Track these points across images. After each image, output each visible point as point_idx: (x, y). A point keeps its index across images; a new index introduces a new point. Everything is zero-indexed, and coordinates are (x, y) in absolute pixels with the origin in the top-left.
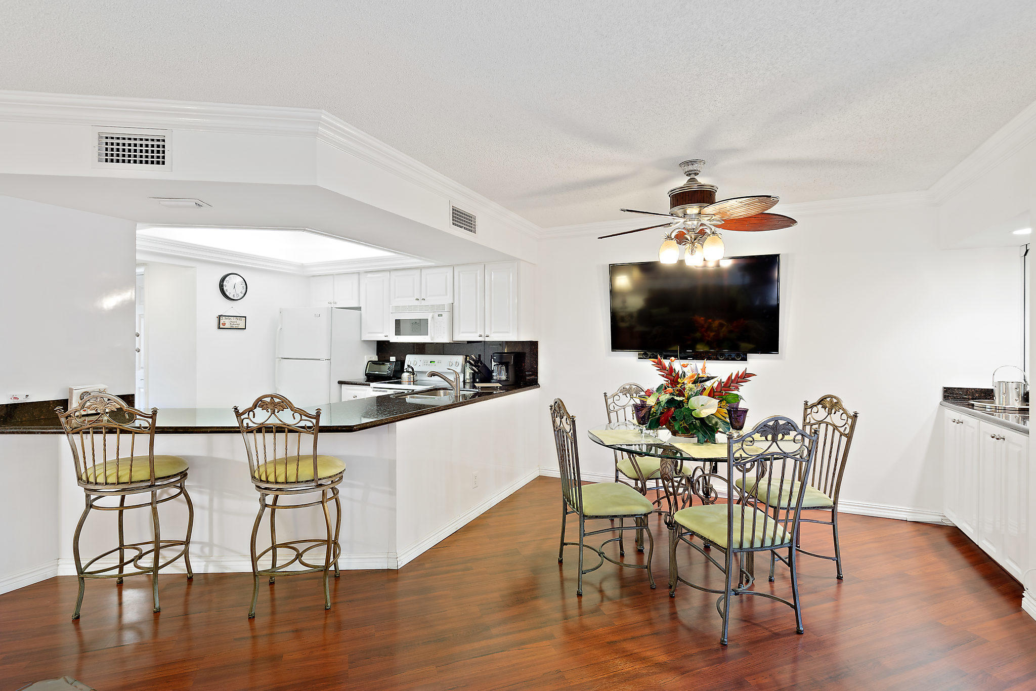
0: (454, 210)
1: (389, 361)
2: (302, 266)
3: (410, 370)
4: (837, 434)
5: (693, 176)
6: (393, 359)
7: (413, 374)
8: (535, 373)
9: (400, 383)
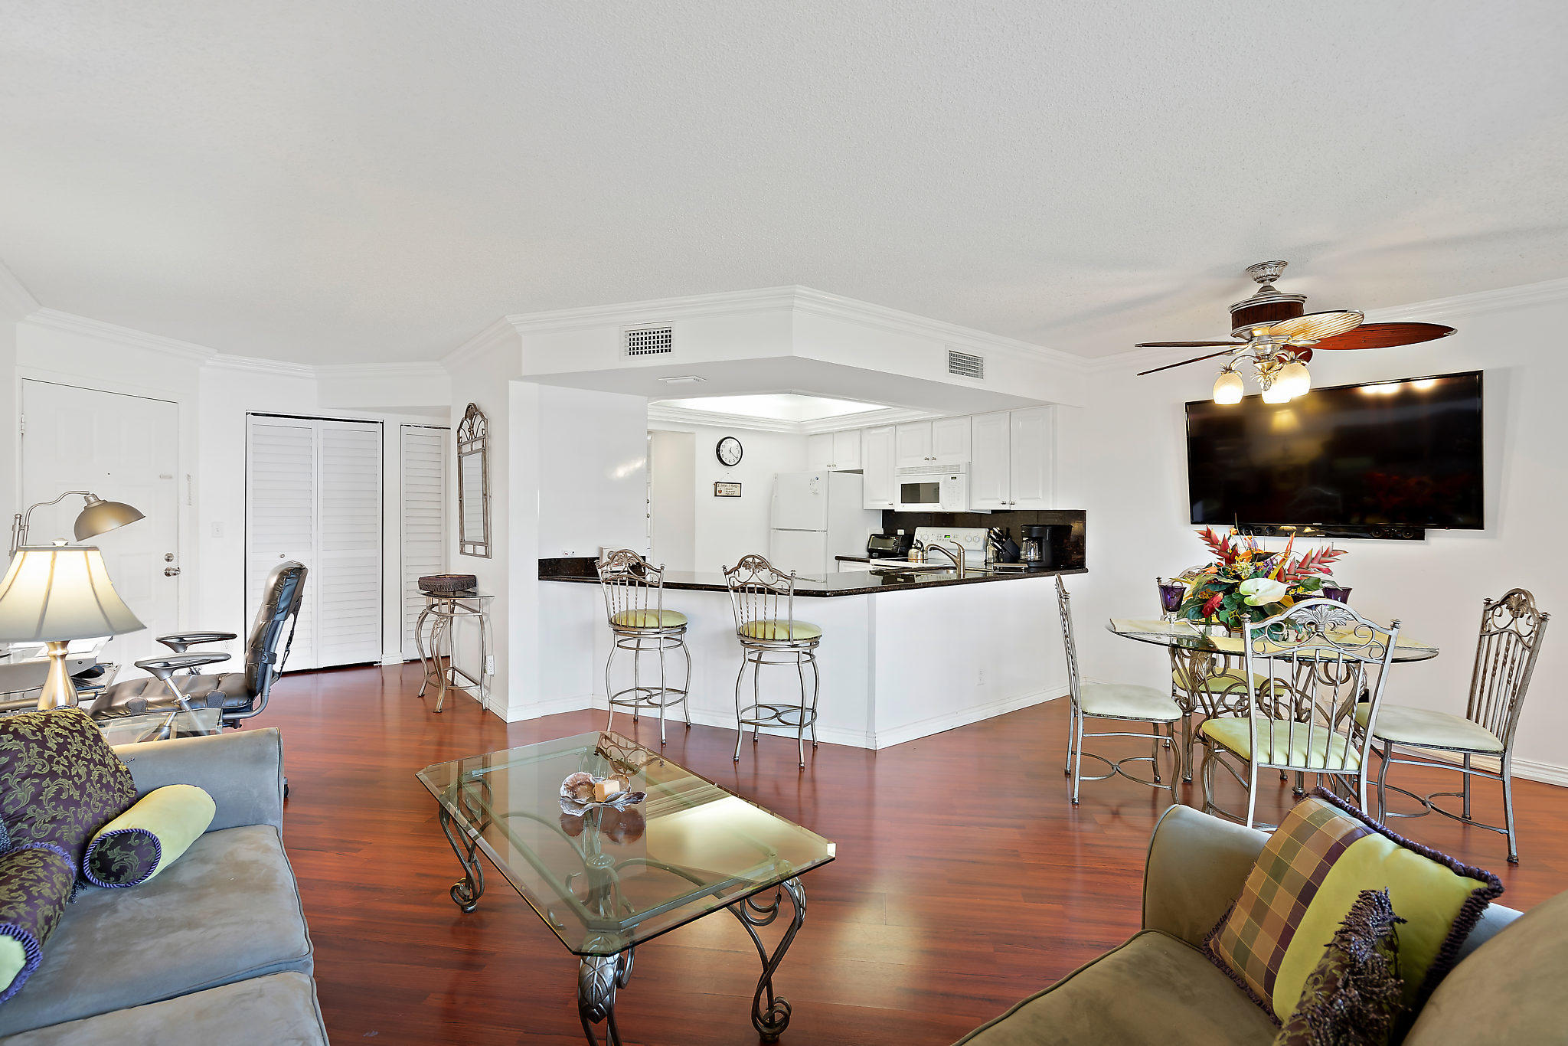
0: (951, 353)
1: (895, 535)
2: (800, 424)
3: (919, 546)
4: (1520, 645)
5: (1267, 283)
6: (901, 532)
7: (923, 551)
8: (1081, 551)
9: (906, 560)
